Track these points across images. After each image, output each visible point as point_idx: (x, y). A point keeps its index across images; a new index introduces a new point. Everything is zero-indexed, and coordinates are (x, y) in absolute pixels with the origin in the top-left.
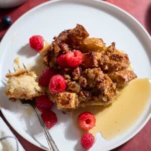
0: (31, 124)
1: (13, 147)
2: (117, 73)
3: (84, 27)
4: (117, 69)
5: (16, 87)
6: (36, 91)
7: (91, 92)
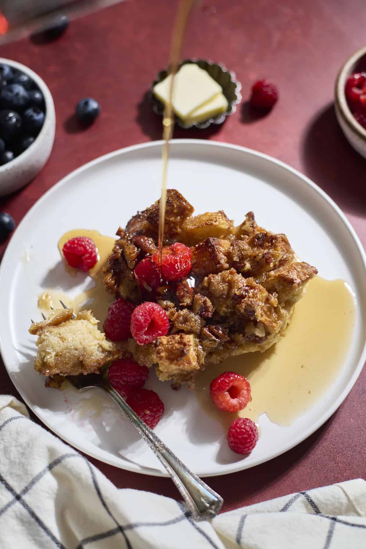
0: (108, 429)
1: (83, 476)
2: (272, 273)
3: (180, 192)
4: (272, 265)
5: (58, 349)
6: (104, 351)
7: (226, 325)
